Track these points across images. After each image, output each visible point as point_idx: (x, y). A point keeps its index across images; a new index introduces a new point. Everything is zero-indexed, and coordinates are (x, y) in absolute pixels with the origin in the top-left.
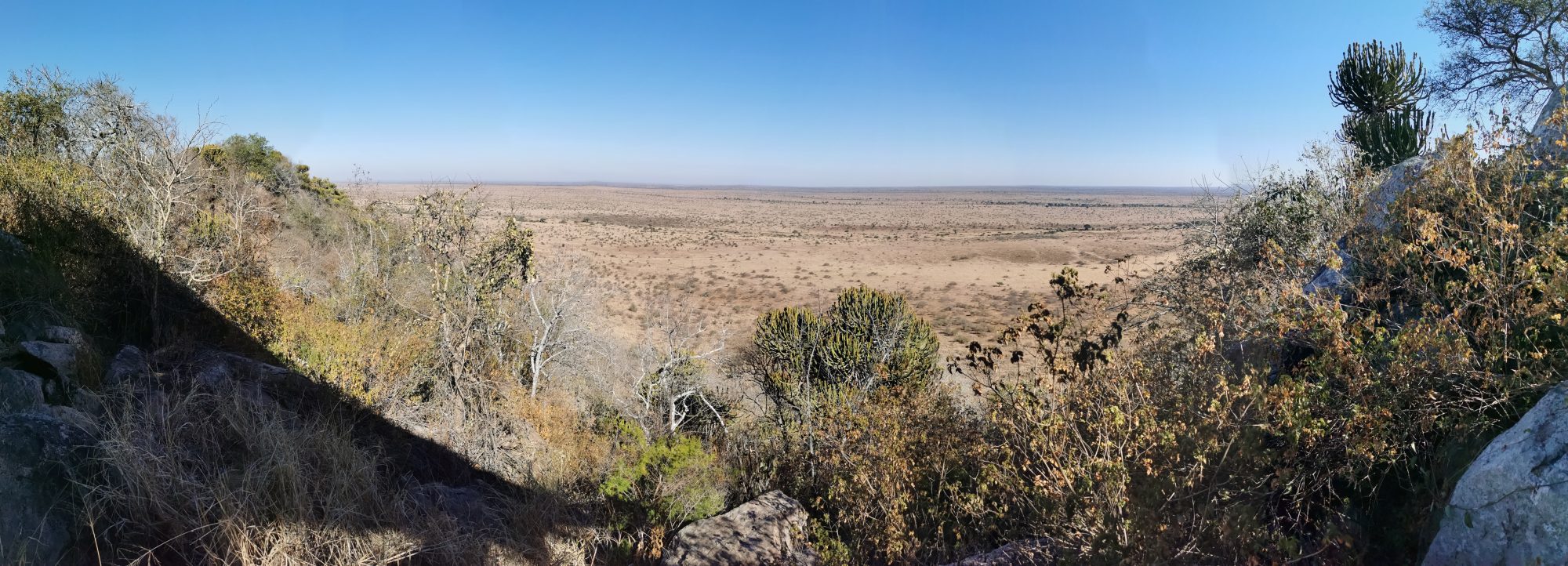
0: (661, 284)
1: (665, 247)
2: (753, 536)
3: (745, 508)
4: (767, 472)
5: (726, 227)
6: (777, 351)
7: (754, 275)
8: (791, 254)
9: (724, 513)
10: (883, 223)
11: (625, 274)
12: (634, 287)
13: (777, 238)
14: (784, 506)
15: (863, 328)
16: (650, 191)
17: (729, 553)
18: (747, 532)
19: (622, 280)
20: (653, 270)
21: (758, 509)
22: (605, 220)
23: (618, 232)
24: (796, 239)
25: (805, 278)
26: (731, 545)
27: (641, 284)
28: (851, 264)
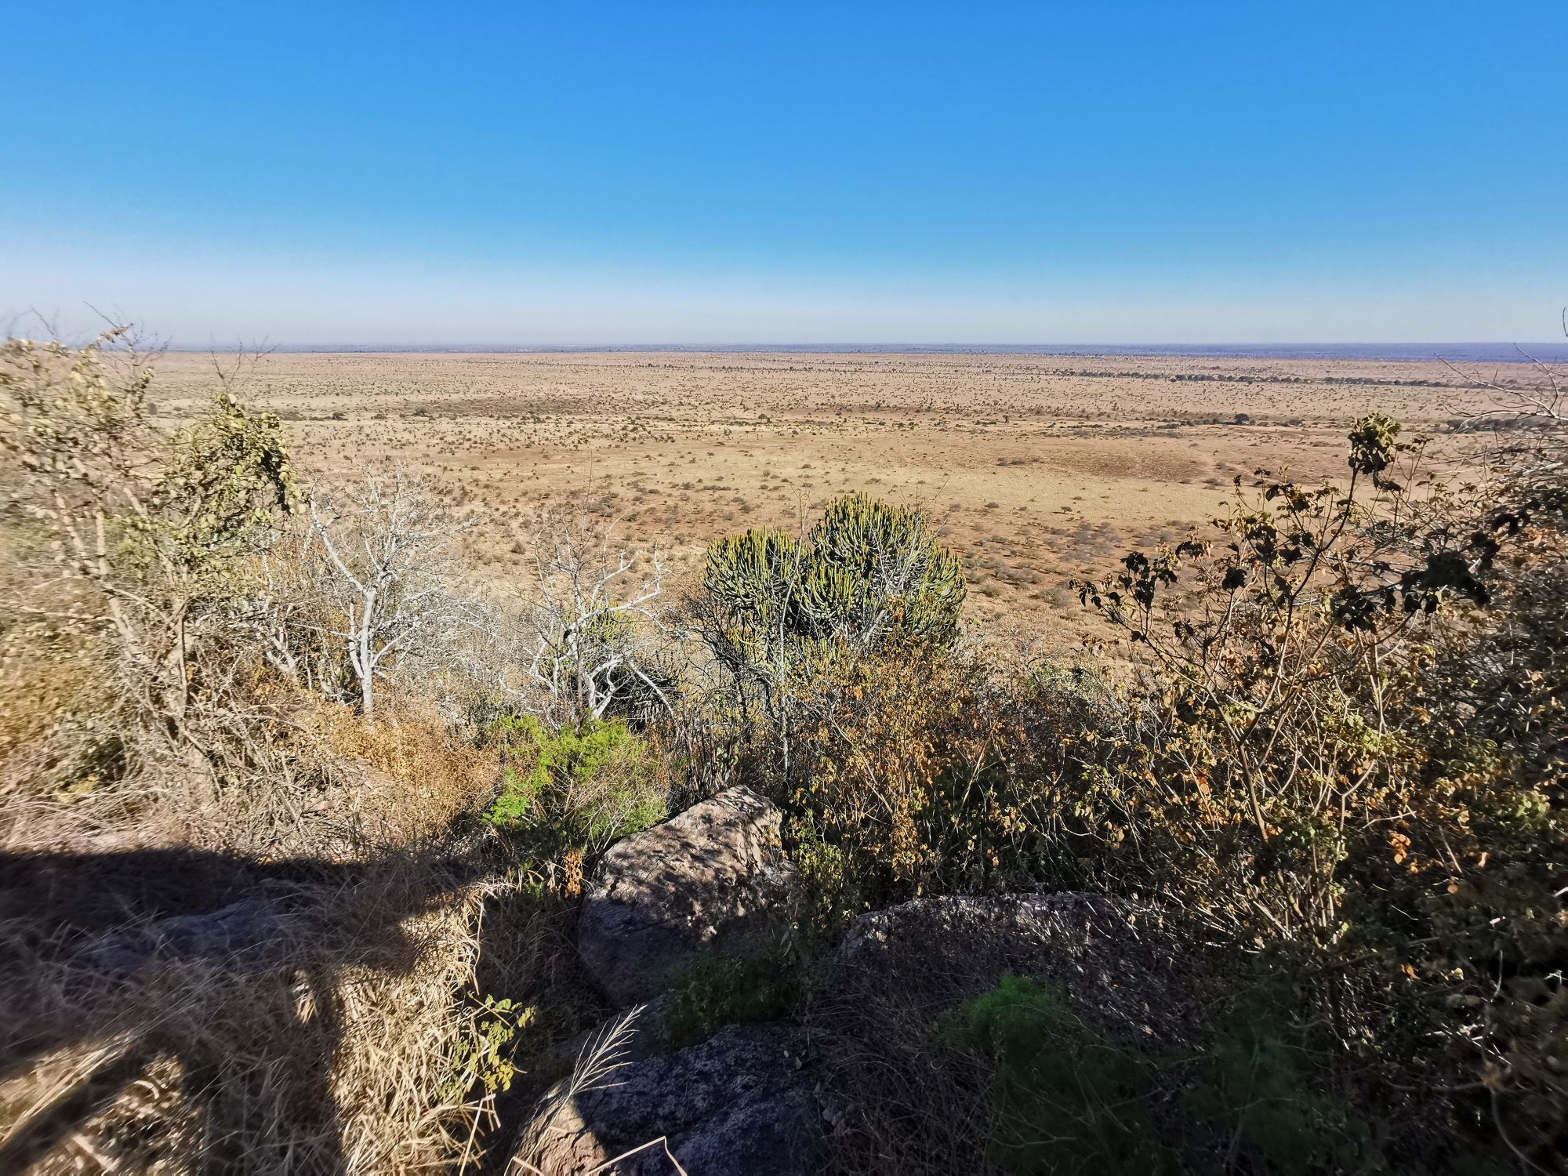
0: (560, 506)
1: (561, 447)
2: (709, 848)
3: (698, 809)
4: (726, 761)
5: (654, 411)
6: (736, 596)
7: (701, 486)
8: (757, 453)
9: (667, 821)
10: (893, 402)
11: (499, 495)
12: (517, 515)
13: (736, 428)
14: (750, 806)
15: (858, 557)
16: (525, 357)
17: (675, 873)
18: (701, 842)
19: (494, 505)
20: (544, 483)
21: (716, 811)
22: (454, 411)
23: (479, 427)
24: (763, 427)
25: (776, 488)
26: (678, 863)
27: (527, 509)
28: (842, 465)
